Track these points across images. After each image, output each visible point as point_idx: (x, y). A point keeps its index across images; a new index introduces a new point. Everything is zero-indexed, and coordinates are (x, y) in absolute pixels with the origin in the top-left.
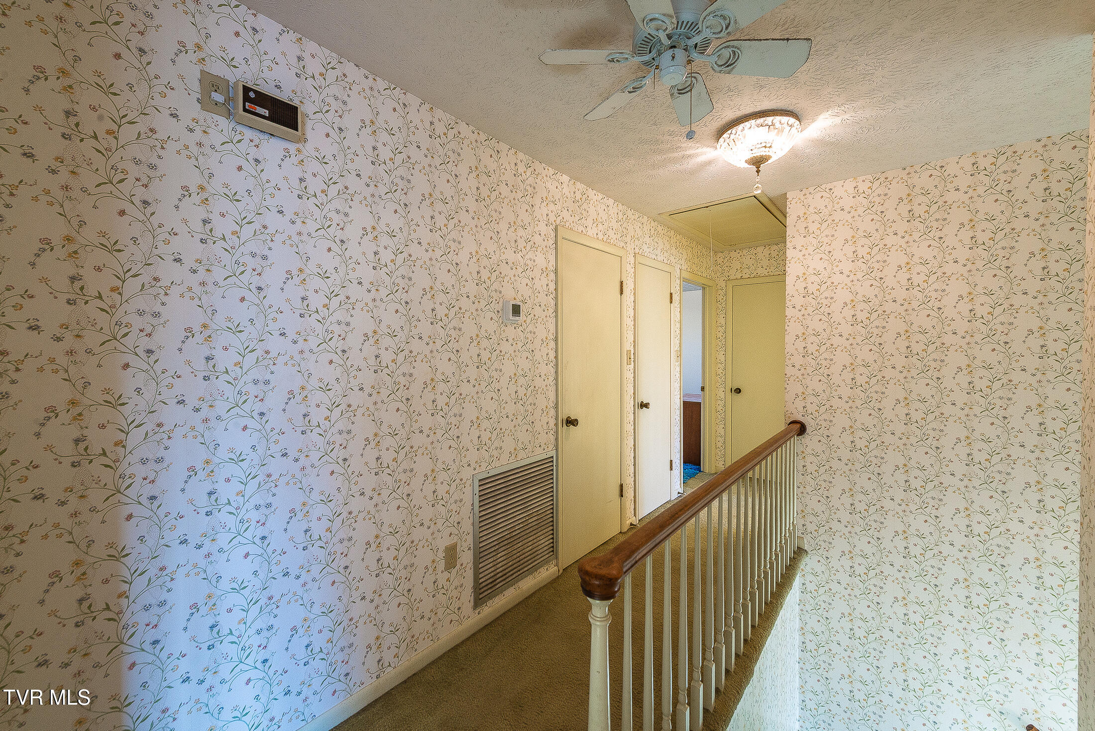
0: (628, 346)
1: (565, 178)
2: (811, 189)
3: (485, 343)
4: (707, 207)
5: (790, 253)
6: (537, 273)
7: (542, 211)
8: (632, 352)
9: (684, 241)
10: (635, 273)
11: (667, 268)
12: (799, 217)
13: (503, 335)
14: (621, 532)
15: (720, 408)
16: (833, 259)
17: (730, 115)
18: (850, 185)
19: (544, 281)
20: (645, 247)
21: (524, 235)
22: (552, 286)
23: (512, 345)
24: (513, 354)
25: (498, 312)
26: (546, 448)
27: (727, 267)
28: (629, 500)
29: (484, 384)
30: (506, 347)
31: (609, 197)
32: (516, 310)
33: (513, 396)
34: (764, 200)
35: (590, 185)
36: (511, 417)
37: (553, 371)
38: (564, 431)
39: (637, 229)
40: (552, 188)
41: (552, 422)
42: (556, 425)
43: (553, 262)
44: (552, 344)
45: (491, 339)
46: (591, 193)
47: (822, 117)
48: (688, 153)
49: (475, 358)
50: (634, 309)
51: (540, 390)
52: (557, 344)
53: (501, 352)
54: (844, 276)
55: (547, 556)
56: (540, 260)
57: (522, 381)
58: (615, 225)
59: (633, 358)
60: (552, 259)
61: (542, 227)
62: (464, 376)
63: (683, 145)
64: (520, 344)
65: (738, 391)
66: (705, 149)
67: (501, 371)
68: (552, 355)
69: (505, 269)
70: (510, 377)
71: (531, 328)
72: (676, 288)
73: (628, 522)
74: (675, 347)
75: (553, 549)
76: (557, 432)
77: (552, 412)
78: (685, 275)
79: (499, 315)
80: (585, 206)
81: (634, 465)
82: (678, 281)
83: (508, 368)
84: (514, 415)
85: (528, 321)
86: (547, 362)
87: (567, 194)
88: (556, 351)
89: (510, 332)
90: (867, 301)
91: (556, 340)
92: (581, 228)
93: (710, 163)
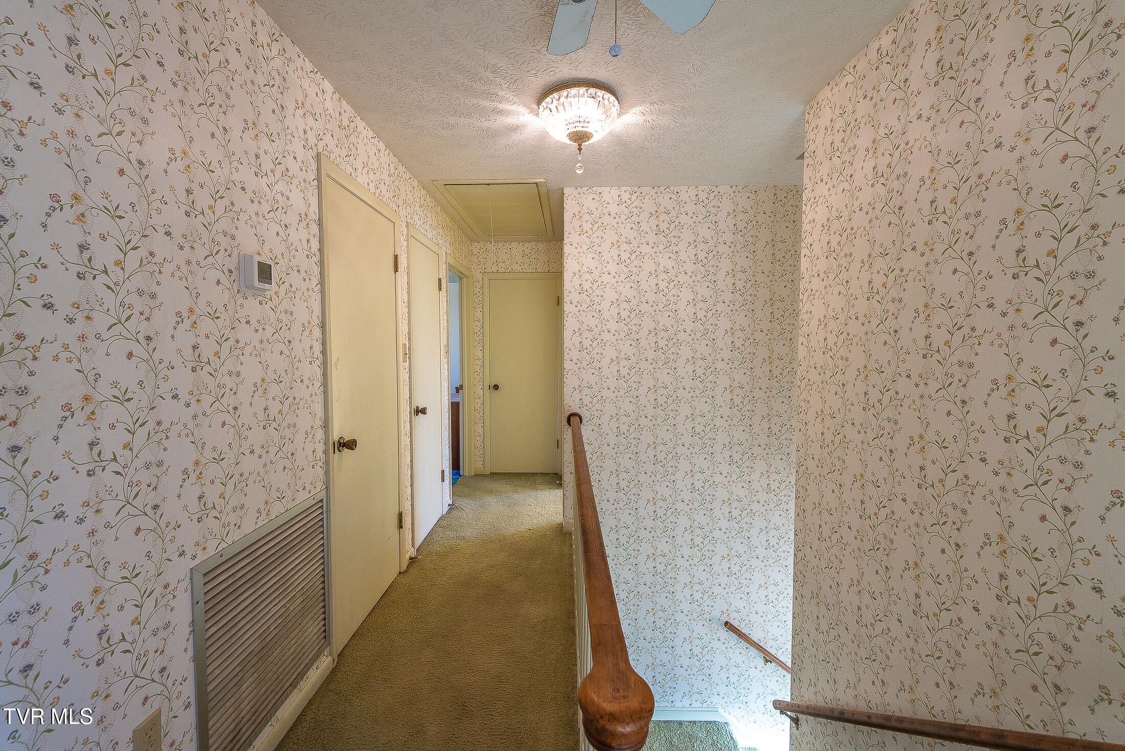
0: (403, 340)
1: (327, 86)
2: (585, 189)
3: (206, 325)
4: (489, 184)
5: (567, 249)
6: (292, 219)
7: (297, 122)
8: (407, 345)
9: (448, 220)
10: (407, 246)
11: (435, 248)
12: (574, 214)
13: (242, 314)
14: (400, 573)
15: (478, 406)
16: (602, 259)
17: (565, 71)
18: (615, 192)
19: (303, 234)
20: (416, 217)
21: (271, 150)
22: (315, 245)
23: (257, 331)
24: (258, 346)
25: (230, 271)
26: (313, 489)
27: (483, 258)
28: (407, 530)
29: (207, 400)
30: (245, 333)
31: (380, 138)
32: (265, 273)
33: (261, 415)
34: (543, 190)
35: (360, 110)
36: (258, 451)
37: (319, 372)
38: (336, 459)
39: (409, 192)
40: (311, 92)
41: (320, 448)
42: (326, 452)
43: (314, 208)
44: (317, 332)
45: (218, 318)
46: (361, 124)
47: (634, 110)
48: (500, 106)
49: (188, 352)
50: (408, 293)
51: (302, 403)
52: (324, 333)
53: (237, 341)
54: (611, 277)
55: (317, 648)
56: (296, 197)
57: (274, 390)
58: (388, 180)
59: (408, 355)
60: (314, 201)
61: (297, 146)
62: (165, 388)
63: (501, 93)
64: (270, 330)
65: (496, 387)
66: (521, 109)
67: (238, 374)
68: (318, 348)
69: (241, 200)
70: (255, 385)
71: (285, 305)
72: (443, 275)
73: (407, 556)
74: (444, 342)
75: (326, 635)
76: (327, 463)
77: (320, 434)
78: (451, 260)
79: (233, 278)
80: (352, 139)
81: (412, 485)
82: (444, 266)
83: (251, 371)
84: (262, 447)
85: (282, 293)
86: (310, 359)
87: (331, 111)
88: (324, 343)
89: (252, 308)
90: (628, 301)
91: (323, 326)
92: (349, 170)
93: (515, 129)
